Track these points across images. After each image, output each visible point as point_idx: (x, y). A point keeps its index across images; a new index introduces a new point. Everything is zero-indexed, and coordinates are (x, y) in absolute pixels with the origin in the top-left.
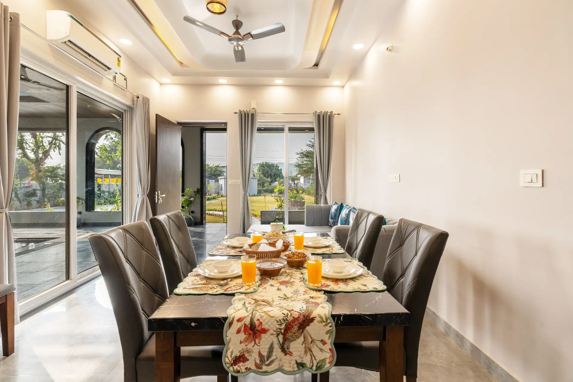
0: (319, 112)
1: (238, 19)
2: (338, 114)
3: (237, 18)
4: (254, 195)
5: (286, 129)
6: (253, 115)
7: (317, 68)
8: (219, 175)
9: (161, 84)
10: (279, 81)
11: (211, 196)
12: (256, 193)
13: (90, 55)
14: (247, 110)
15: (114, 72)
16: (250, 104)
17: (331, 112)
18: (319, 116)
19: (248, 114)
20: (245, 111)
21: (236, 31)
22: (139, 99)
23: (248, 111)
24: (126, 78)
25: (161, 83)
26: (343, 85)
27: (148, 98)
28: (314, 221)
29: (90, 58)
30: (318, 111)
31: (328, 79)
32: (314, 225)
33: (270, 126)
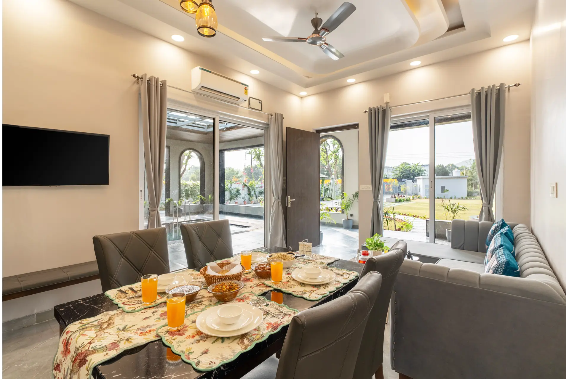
0: (480, 89)
1: (318, 17)
2: (515, 85)
3: (316, 16)
4: (462, 198)
5: (431, 120)
6: (384, 111)
7: (465, 29)
8: (418, 175)
9: (302, 98)
10: (415, 63)
11: (403, 198)
12: (465, 195)
13: (221, 93)
14: (377, 107)
15: (243, 100)
16: (382, 98)
17: (502, 85)
18: (479, 94)
19: (379, 110)
20: (376, 107)
21: (315, 30)
22: (272, 117)
23: (379, 107)
24: (261, 102)
25: (301, 96)
26: (527, 38)
27: (281, 113)
28: (464, 243)
29: (221, 95)
30: (478, 88)
31: (490, 38)
32: (465, 248)
33: (409, 119)
